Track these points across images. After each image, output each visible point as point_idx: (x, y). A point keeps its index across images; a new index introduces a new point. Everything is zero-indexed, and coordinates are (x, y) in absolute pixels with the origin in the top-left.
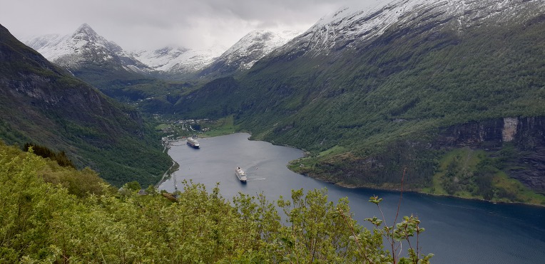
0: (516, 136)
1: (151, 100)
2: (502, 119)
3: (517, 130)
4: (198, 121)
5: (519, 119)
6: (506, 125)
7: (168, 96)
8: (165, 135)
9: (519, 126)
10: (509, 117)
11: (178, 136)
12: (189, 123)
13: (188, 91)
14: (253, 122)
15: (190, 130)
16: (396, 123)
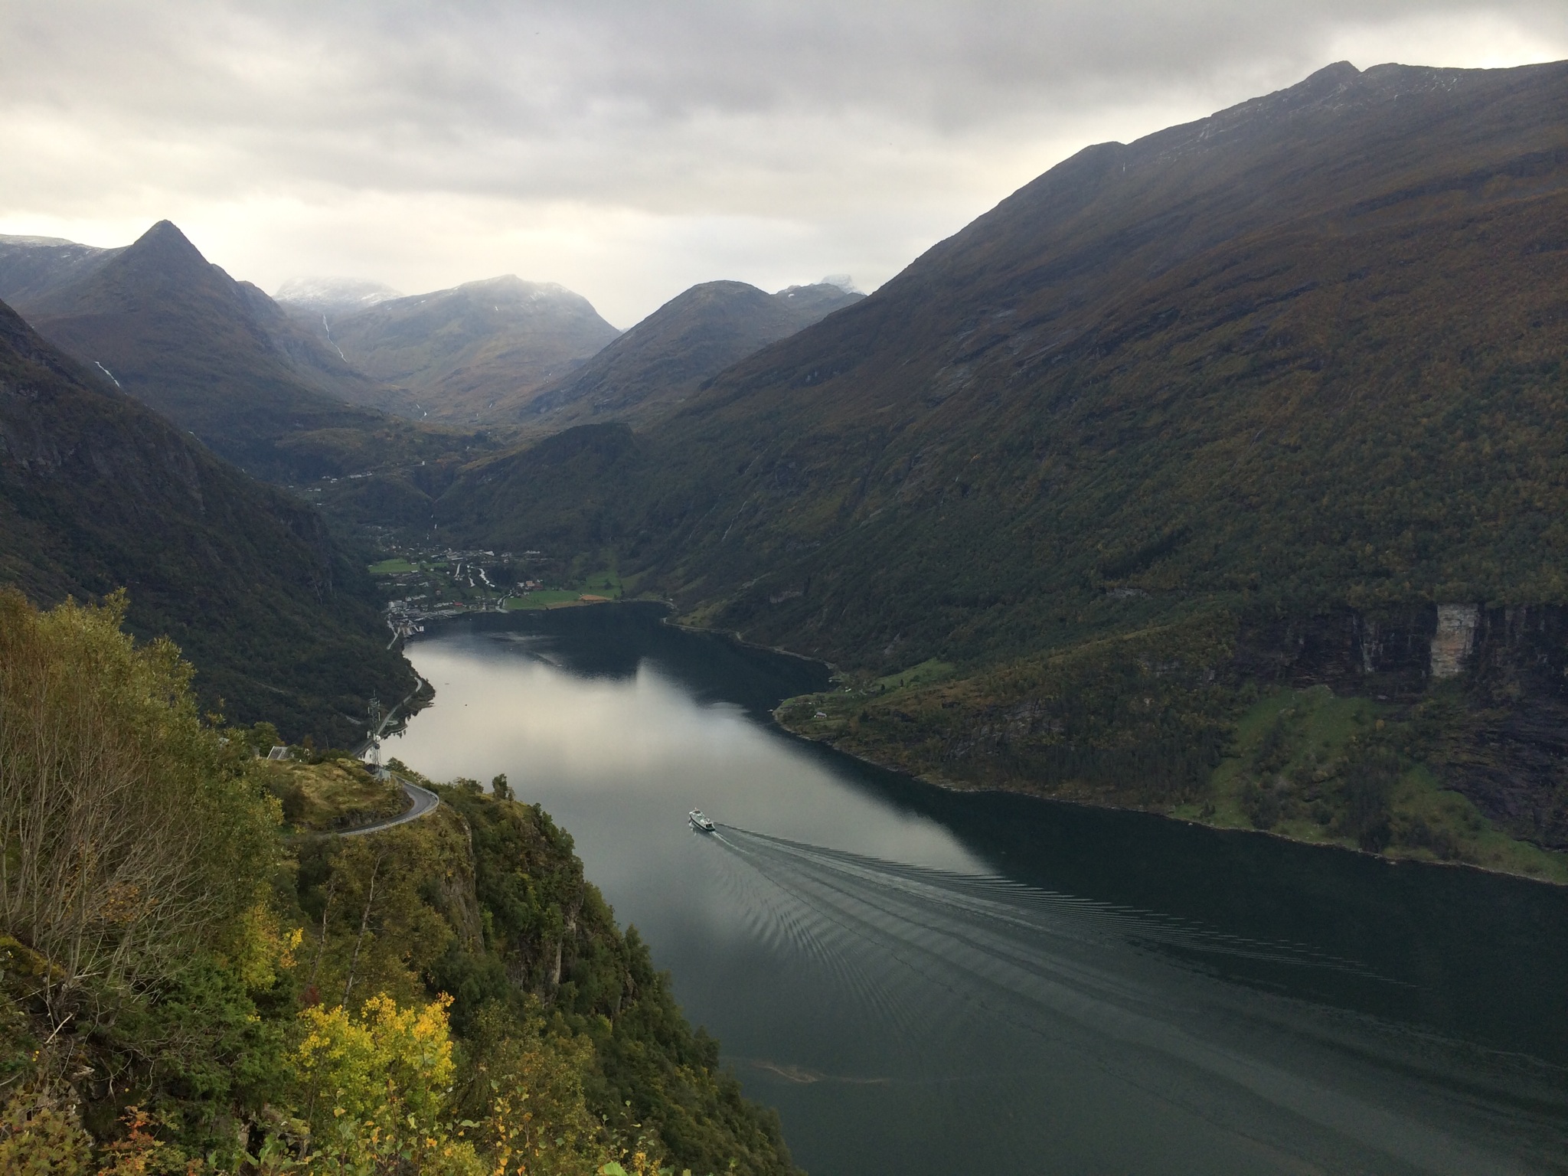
0: (1470, 662)
2: (1432, 608)
3: (1475, 644)
4: (506, 556)
5: (1482, 612)
6: (1443, 626)
7: (419, 471)
8: (399, 595)
9: (1479, 633)
10: (1452, 602)
11: (440, 599)
12: (477, 562)
13: (484, 461)
14: (680, 571)
15: (480, 583)
16: (1117, 601)
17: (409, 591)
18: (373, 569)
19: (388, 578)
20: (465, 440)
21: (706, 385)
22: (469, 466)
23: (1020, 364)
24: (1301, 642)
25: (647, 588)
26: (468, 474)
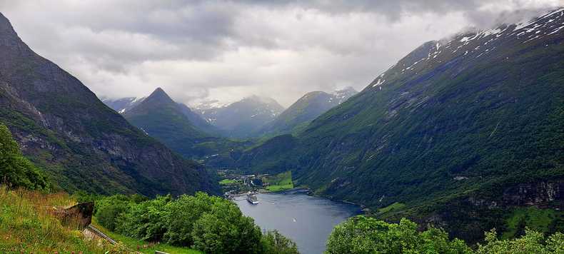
1: (216, 157)
4: (259, 176)
7: (231, 153)
11: (240, 191)
12: (250, 179)
13: (251, 148)
14: (311, 178)
15: (251, 185)
16: (457, 181)
17: (231, 189)
18: (220, 183)
19: (224, 185)
20: (244, 143)
21: (313, 121)
22: (246, 150)
23: (413, 108)
24: (525, 191)
25: (301, 184)
26: (246, 152)
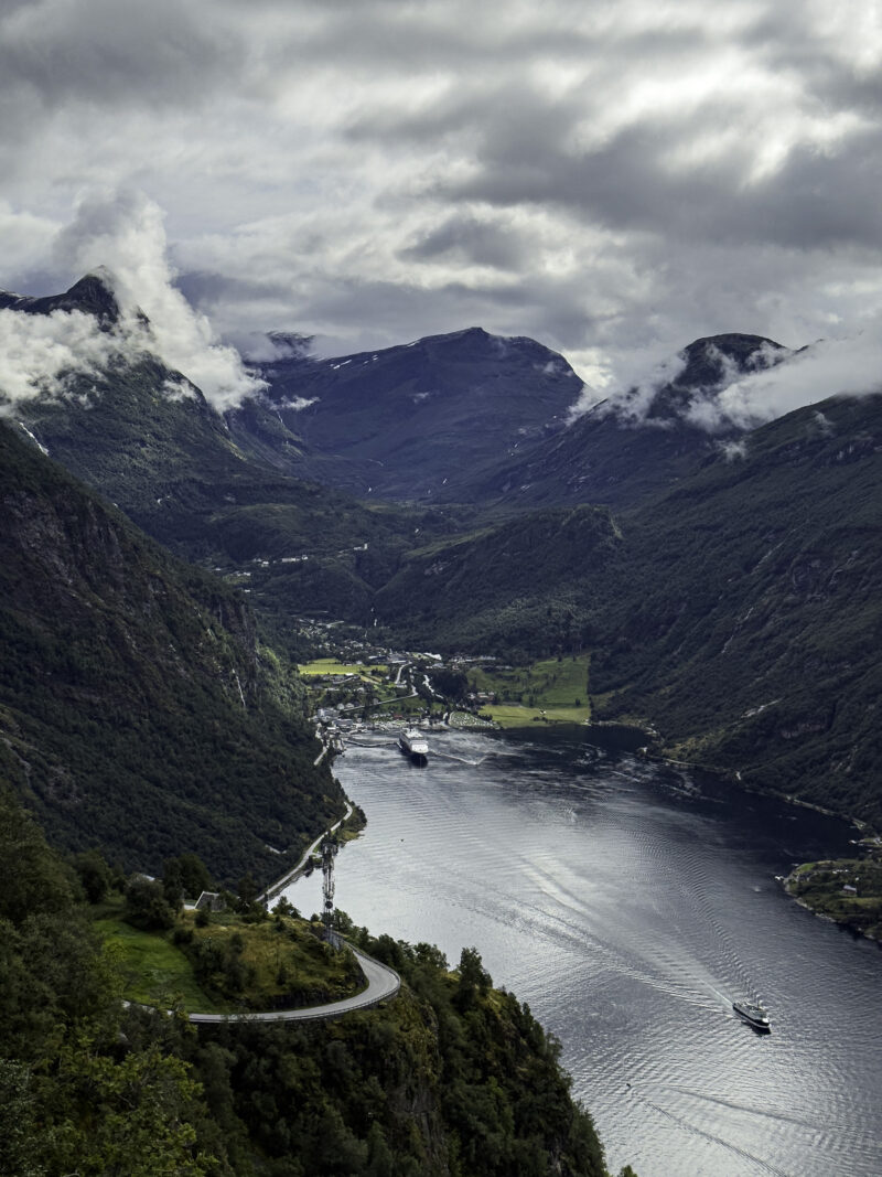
1: (299, 566)
4: (459, 661)
7: (360, 556)
8: (331, 701)
11: (377, 709)
12: (421, 666)
13: (437, 547)
15: (423, 693)
17: (341, 698)
18: (303, 670)
19: (319, 681)
20: (413, 522)
25: (625, 710)
26: (417, 562)
